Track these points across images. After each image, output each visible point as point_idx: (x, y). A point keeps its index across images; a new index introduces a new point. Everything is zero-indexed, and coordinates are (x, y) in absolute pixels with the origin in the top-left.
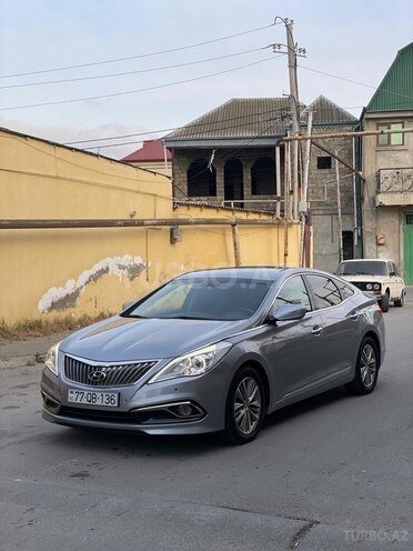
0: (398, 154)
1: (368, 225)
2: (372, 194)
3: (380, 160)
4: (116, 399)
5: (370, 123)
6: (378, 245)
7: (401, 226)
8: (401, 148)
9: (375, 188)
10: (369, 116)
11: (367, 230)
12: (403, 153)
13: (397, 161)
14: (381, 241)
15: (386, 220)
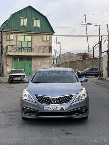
0: (12, 42)
1: (4, 60)
2: (5, 52)
3: (7, 43)
4: (64, 108)
5: (4, 33)
6: (7, 66)
7: (13, 61)
8: (13, 40)
9: (6, 50)
10: (4, 31)
11: (4, 62)
12: (13, 41)
13: (12, 44)
14: (8, 65)
15: (9, 59)
